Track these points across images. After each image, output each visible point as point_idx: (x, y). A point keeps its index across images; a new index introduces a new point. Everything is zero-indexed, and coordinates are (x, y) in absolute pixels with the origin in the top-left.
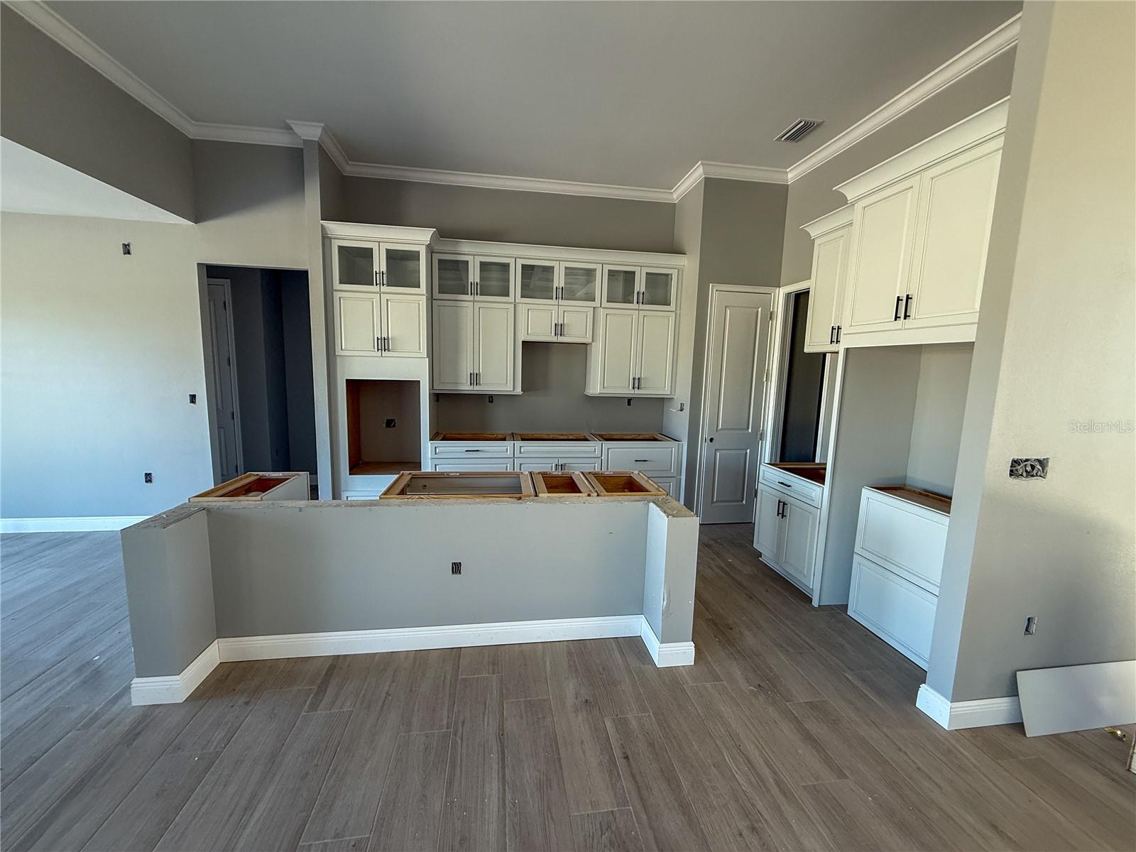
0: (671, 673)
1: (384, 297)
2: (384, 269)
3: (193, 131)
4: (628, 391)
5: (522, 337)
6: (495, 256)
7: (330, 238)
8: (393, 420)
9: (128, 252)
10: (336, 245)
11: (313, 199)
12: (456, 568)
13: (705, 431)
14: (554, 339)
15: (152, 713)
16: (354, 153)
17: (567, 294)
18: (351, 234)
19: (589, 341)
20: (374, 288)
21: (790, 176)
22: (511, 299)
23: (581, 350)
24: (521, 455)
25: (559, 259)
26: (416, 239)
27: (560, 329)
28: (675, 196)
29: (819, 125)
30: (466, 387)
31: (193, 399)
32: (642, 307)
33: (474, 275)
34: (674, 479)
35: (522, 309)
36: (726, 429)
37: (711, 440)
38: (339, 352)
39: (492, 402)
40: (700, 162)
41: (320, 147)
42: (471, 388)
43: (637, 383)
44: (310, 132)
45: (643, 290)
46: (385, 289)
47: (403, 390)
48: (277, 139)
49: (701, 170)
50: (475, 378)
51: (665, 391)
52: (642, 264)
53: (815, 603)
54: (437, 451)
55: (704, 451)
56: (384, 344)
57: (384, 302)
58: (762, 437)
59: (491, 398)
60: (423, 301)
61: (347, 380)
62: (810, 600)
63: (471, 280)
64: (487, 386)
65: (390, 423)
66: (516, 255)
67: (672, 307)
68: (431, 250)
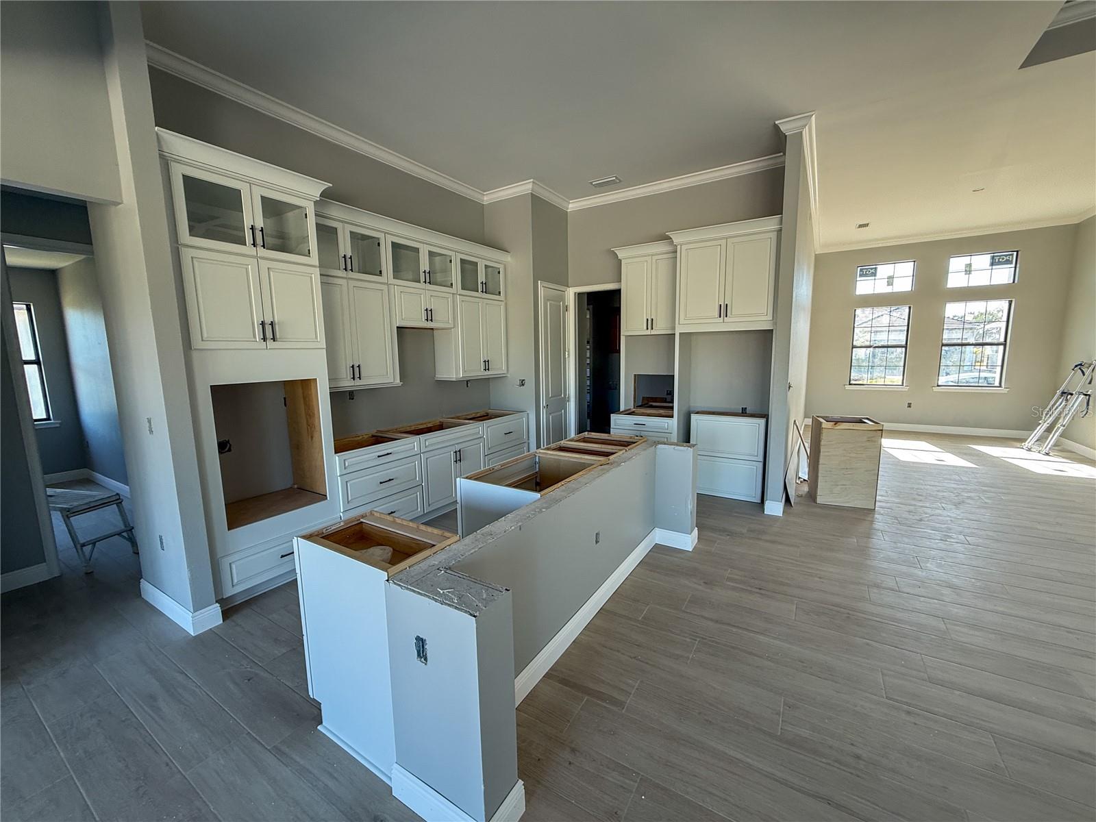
1: (264, 264)
2: (261, 223)
4: (482, 373)
5: (398, 322)
6: (368, 228)
7: (170, 159)
8: (227, 442)
10: (179, 172)
14: (424, 325)
18: (204, 160)
19: (452, 326)
20: (248, 250)
21: (570, 206)
22: (384, 279)
24: (427, 450)
25: (422, 241)
26: (300, 190)
27: (430, 314)
28: (485, 198)
30: (348, 383)
32: (485, 295)
33: (346, 247)
34: (526, 444)
35: (395, 292)
36: (554, 397)
37: (547, 407)
38: (197, 344)
39: (353, 399)
40: (532, 180)
42: (352, 383)
43: (487, 365)
45: (484, 280)
46: (263, 252)
49: (530, 186)
50: (356, 371)
51: (504, 372)
52: (482, 259)
54: (347, 465)
56: (268, 332)
57: (264, 272)
58: (568, 399)
59: (351, 395)
60: (316, 274)
61: (211, 386)
63: (342, 252)
64: (370, 379)
66: (386, 230)
67: (503, 297)
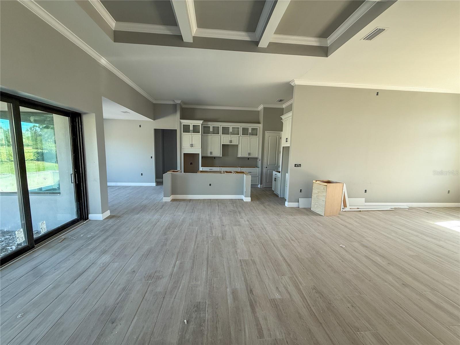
0: (247, 202)
1: (192, 135)
2: (192, 129)
3: (154, 102)
4: (247, 156)
5: (222, 143)
6: (216, 125)
7: (181, 123)
8: (192, 163)
9: (140, 127)
10: (182, 124)
11: (178, 115)
12: (210, 185)
13: (265, 166)
14: (230, 144)
15: (166, 203)
16: (185, 103)
17: (233, 133)
18: (185, 122)
19: (238, 144)
20: (190, 133)
22: (220, 135)
23: (237, 146)
25: (231, 126)
26: (199, 123)
27: (231, 141)
28: (259, 109)
29: (283, 100)
30: (209, 155)
31: (152, 157)
32: (250, 136)
33: (211, 130)
34: (258, 177)
35: (222, 137)
36: (270, 165)
37: (266, 167)
38: (182, 147)
40: (262, 104)
41: (180, 104)
43: (249, 154)
44: (179, 102)
45: (251, 132)
46: (192, 133)
47: (195, 156)
48: (172, 103)
49: (262, 106)
50: (211, 153)
51: (257, 156)
52: (250, 126)
53: (279, 197)
54: (203, 169)
55: (265, 170)
56: (192, 145)
57: (192, 136)
58: (279, 167)
59: (215, 158)
60: (200, 136)
61: (184, 153)
62: (279, 196)
63: (210, 131)
64: (214, 155)
65: (191, 164)
66: (221, 125)
67: (258, 136)
68: (202, 124)
